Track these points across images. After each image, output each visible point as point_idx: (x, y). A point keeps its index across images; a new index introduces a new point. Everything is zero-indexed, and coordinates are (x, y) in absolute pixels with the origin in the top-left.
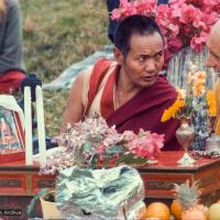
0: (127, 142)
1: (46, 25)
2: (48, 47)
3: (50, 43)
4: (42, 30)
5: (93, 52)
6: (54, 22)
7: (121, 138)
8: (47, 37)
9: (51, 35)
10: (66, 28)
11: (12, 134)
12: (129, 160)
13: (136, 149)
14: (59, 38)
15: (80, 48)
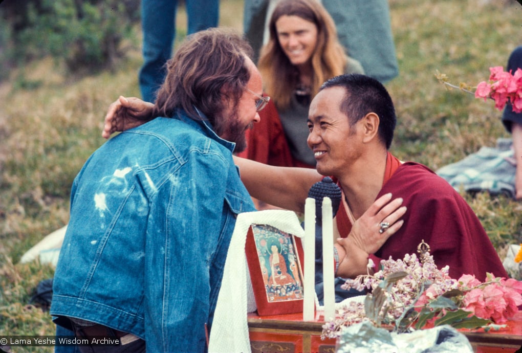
0: (464, 293)
1: (417, 102)
2: (414, 138)
3: (417, 131)
4: (408, 111)
5: (478, 148)
6: (429, 98)
7: (454, 286)
8: (415, 122)
9: (421, 118)
10: (447, 109)
11: (288, 271)
12: (458, 320)
13: (475, 304)
14: (434, 125)
15: (459, 141)
